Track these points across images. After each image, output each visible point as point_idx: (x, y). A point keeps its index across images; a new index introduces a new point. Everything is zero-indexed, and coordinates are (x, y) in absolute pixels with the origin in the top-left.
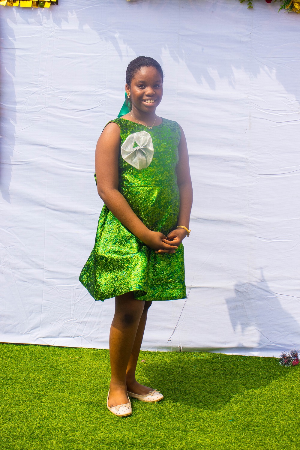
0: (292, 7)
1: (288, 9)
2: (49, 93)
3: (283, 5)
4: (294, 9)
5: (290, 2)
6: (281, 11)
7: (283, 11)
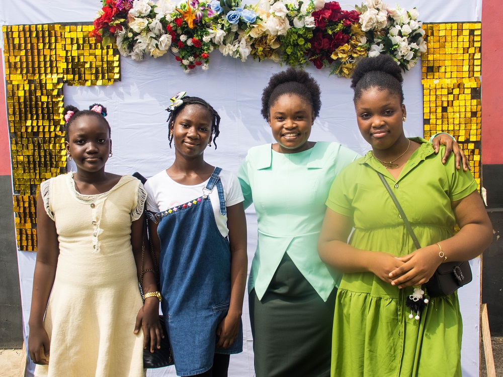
0: (341, 72)
1: (337, 74)
2: (116, 162)
3: (332, 71)
4: (343, 74)
5: (338, 67)
6: (331, 76)
7: (333, 76)
